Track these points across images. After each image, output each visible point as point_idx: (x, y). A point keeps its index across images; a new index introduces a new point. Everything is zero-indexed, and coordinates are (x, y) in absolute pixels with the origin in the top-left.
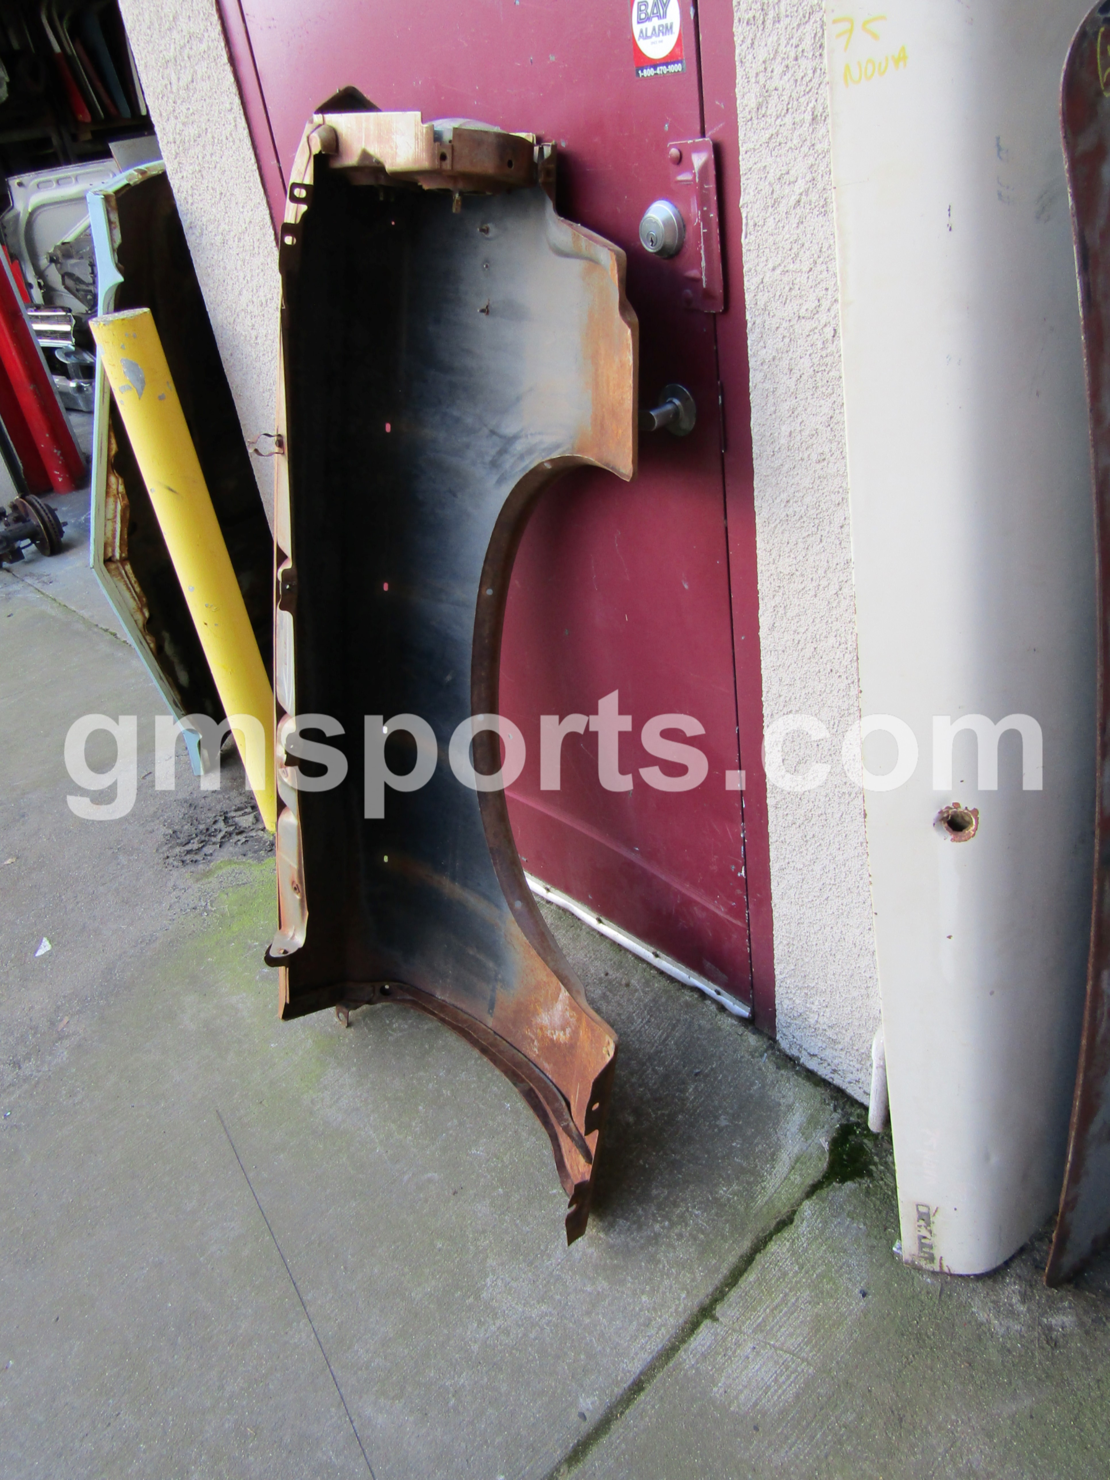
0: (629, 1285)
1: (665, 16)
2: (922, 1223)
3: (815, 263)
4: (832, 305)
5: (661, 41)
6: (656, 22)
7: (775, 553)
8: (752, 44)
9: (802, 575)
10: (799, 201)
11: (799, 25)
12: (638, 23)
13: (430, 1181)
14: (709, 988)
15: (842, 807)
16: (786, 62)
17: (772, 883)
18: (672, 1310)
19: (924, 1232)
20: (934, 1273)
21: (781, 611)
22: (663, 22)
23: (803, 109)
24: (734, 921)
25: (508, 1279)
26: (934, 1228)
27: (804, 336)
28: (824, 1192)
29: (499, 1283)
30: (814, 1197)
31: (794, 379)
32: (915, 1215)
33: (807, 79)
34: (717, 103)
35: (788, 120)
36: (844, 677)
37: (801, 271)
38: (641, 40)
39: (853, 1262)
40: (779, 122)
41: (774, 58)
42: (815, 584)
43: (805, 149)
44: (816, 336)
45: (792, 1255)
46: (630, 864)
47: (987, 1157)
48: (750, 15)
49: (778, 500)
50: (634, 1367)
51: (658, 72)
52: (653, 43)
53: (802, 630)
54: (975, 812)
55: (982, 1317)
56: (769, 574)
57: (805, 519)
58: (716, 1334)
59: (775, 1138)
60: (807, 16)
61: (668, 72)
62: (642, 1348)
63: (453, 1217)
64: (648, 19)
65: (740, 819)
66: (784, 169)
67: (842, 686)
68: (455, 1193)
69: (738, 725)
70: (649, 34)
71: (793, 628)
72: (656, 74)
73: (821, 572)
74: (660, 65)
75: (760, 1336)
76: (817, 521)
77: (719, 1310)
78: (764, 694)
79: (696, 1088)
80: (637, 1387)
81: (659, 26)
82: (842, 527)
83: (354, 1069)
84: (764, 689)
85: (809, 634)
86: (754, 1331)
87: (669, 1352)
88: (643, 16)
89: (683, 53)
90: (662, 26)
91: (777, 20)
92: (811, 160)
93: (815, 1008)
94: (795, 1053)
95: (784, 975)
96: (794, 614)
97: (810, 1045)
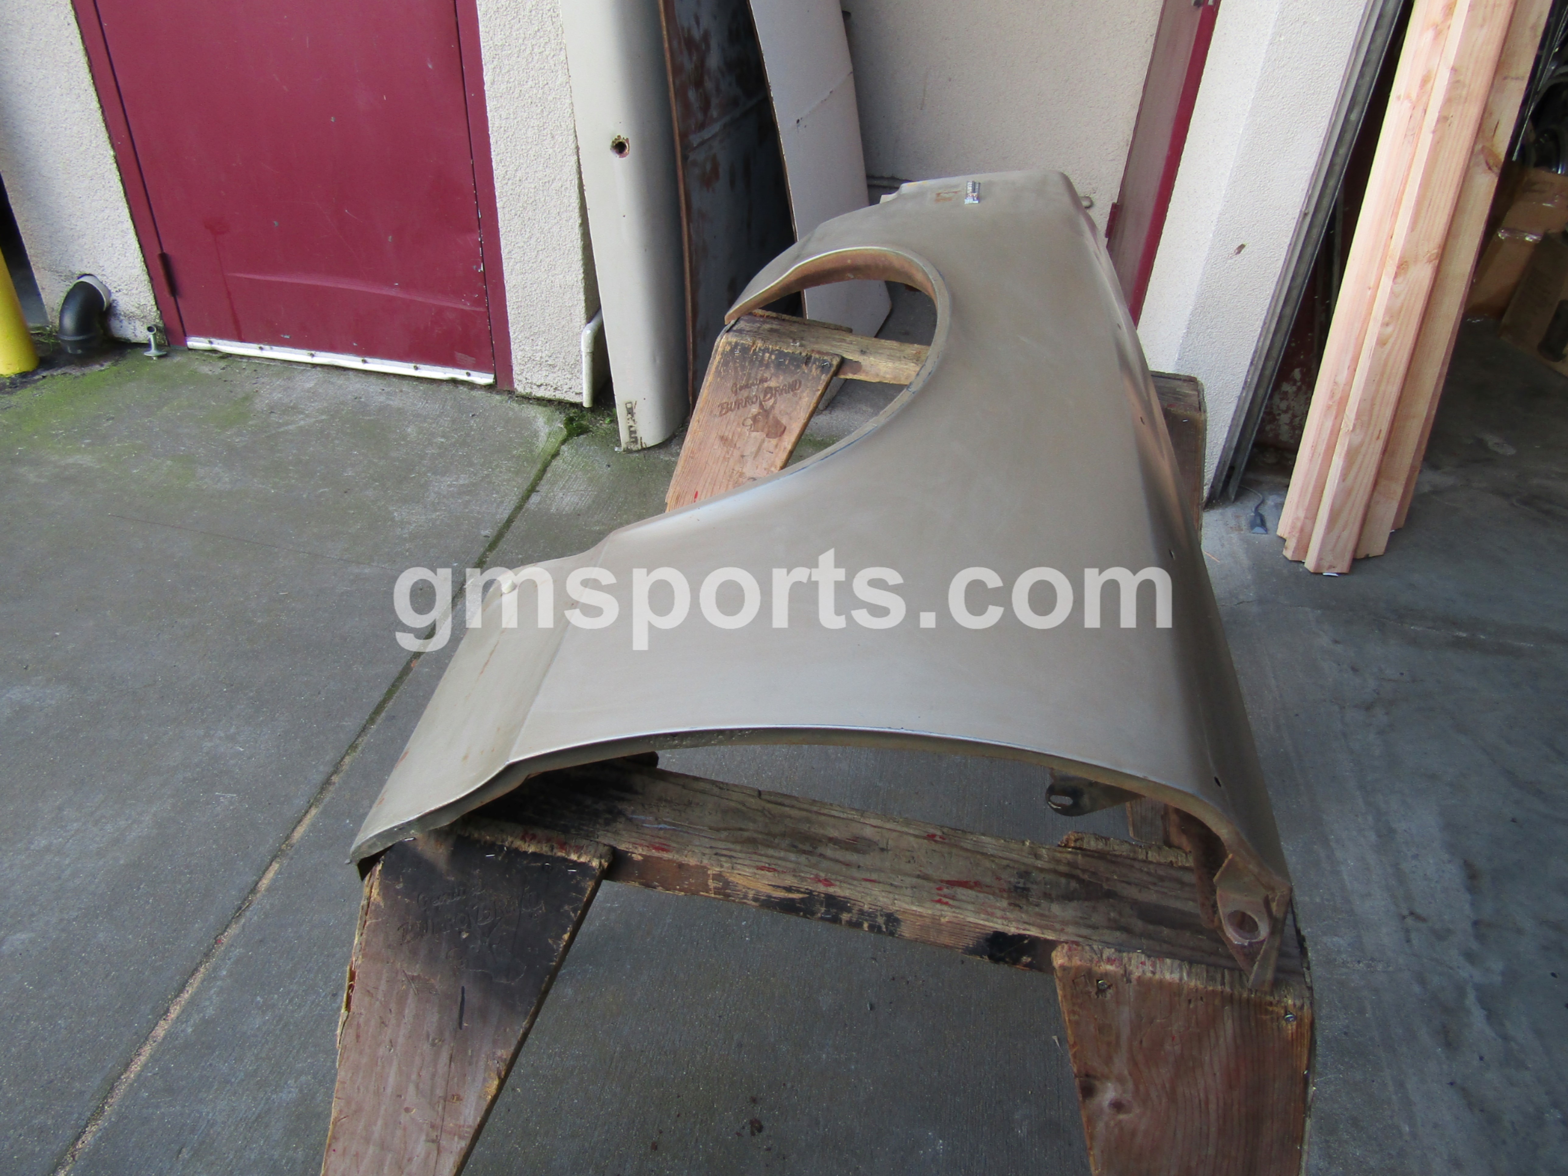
2: (630, 416)
7: (491, 33)
9: (509, 45)
14: (460, 374)
15: (545, 193)
17: (504, 265)
18: (513, 494)
19: (631, 423)
20: (638, 451)
21: (498, 70)
24: (478, 309)
26: (636, 417)
28: (568, 441)
30: (565, 445)
32: (625, 412)
36: (539, 105)
39: (598, 458)
42: (517, 49)
45: (566, 463)
46: (391, 299)
47: (655, 360)
53: (512, 80)
54: (627, 140)
55: (667, 459)
56: (488, 47)
57: (509, 9)
58: (540, 496)
59: (531, 430)
62: (504, 510)
65: (478, 228)
67: (539, 111)
69: (472, 158)
71: (506, 80)
73: (521, 41)
75: (564, 490)
76: (516, 10)
77: (538, 488)
78: (490, 129)
82: (531, 12)
84: (490, 125)
85: (517, 82)
86: (560, 489)
93: (539, 348)
94: (528, 390)
95: (517, 334)
96: (506, 71)
97: (538, 379)
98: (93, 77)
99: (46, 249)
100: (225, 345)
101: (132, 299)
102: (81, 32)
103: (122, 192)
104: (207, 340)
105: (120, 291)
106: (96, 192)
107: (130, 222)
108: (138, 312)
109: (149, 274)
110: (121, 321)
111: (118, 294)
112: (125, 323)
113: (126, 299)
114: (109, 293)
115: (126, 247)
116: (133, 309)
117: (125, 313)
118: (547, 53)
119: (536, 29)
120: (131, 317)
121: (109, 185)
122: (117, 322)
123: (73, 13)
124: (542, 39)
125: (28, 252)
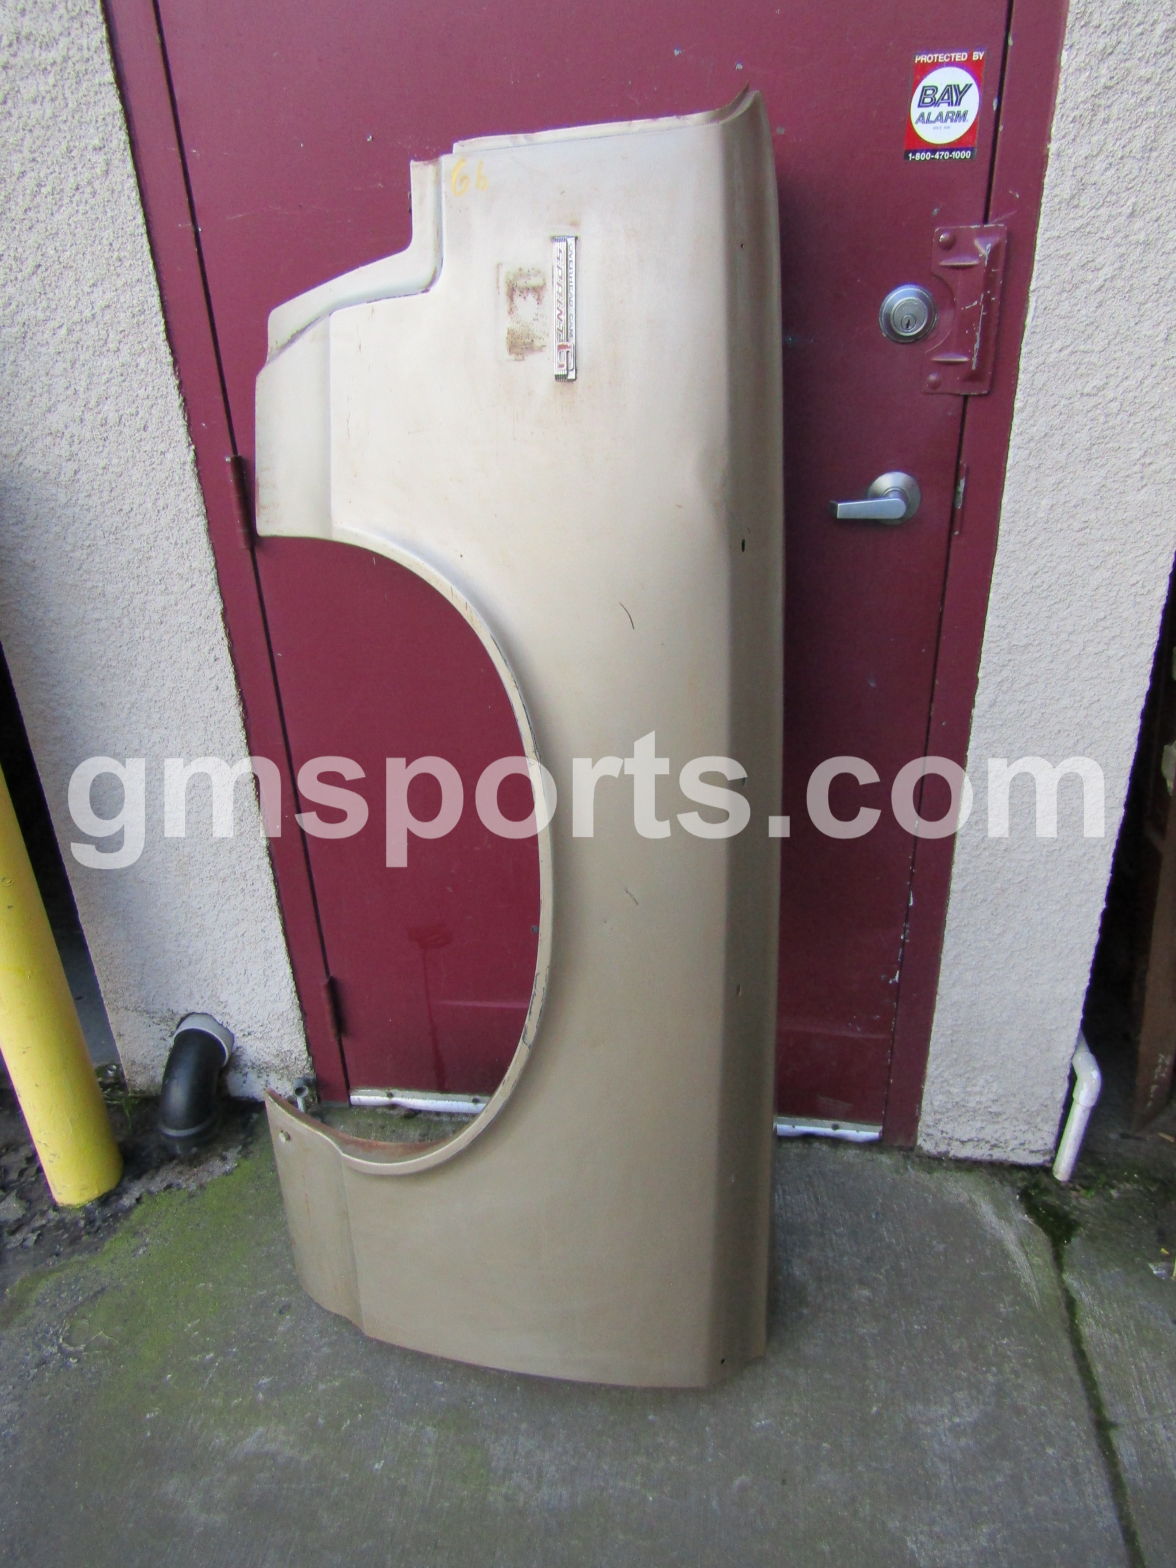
0: (1025, 1448)
1: (958, 103)
3: (1109, 343)
4: (1122, 382)
5: (948, 128)
6: (944, 108)
8: (1074, 140)
9: (1040, 644)
10: (1103, 286)
11: (1130, 128)
12: (919, 106)
13: (743, 1489)
14: (823, 1128)
16: (1110, 160)
18: (1079, 1443)
22: (955, 109)
23: (1122, 203)
24: (875, 1036)
25: (926, 1528)
27: (1085, 412)
28: (1066, 1259)
29: (922, 1538)
30: (1065, 1268)
31: (1065, 453)
33: (1131, 177)
34: (1011, 192)
35: (1104, 211)
37: (1093, 351)
38: (920, 124)
39: (1143, 1302)
40: (1092, 213)
41: (1097, 155)
43: (1118, 239)
44: (1099, 411)
45: (1104, 1326)
48: (1077, 113)
49: (1025, 573)
50: (1108, 1518)
51: (937, 156)
52: (937, 128)
58: (1130, 1438)
59: (989, 1236)
60: (1140, 121)
61: (950, 158)
62: (1096, 1497)
63: (809, 1509)
64: (935, 103)
65: (905, 920)
66: (1091, 256)
68: (784, 1482)
70: (932, 118)
72: (934, 158)
74: (941, 150)
75: (1157, 1413)
77: (1109, 1414)
79: (888, 1230)
80: (1129, 1536)
81: (948, 113)
83: (524, 1426)
85: (1038, 702)
86: (1150, 1413)
87: (1116, 1484)
88: (927, 100)
89: (976, 142)
90: (953, 113)
91: (1106, 121)
92: (1122, 250)
93: (977, 1089)
94: (943, 1148)
95: (941, 1069)
96: (1023, 684)
97: (965, 1131)
98: (248, 737)
99: (132, 982)
100: (413, 1097)
101: (268, 1044)
102: (235, 669)
103: (274, 897)
104: (384, 1092)
105: (249, 1034)
106: (229, 898)
107: (281, 939)
108: (276, 1062)
109: (302, 1007)
110: (246, 1074)
111: (247, 1039)
112: (252, 1076)
113: (259, 1044)
114: (231, 1037)
115: (268, 972)
116: (268, 1059)
117: (253, 1064)
118: (1111, 652)
119: (1102, 615)
120: (262, 1069)
121: (252, 888)
122: (239, 1076)
123: (226, 642)
124: (1107, 631)
125: (102, 987)
